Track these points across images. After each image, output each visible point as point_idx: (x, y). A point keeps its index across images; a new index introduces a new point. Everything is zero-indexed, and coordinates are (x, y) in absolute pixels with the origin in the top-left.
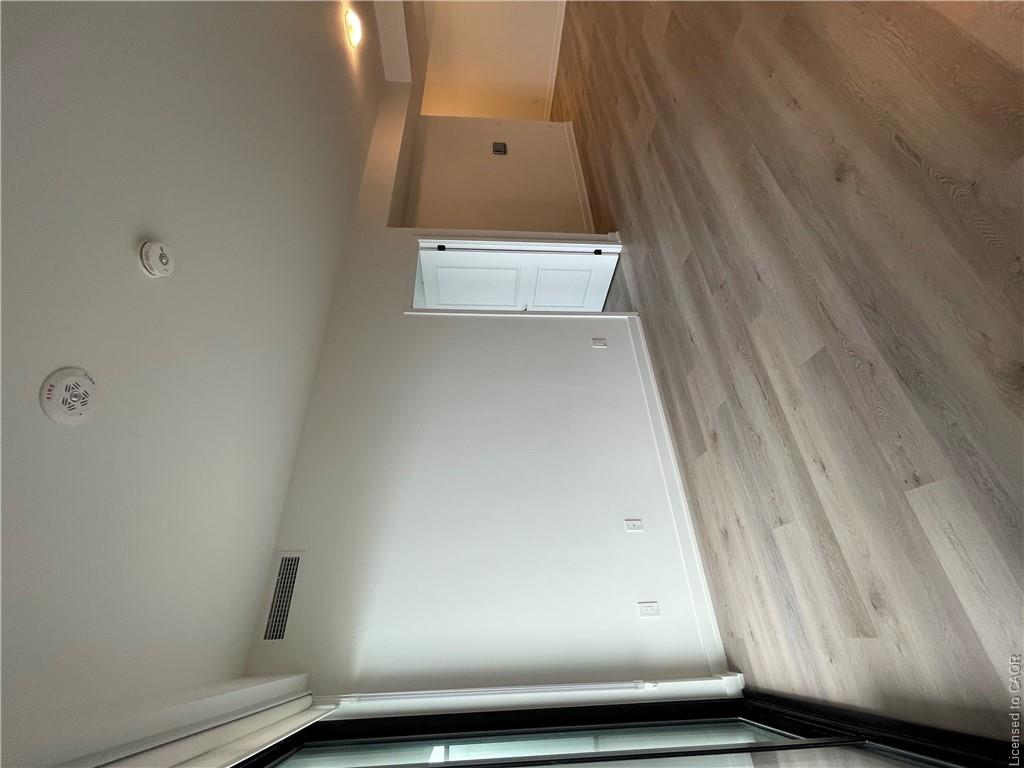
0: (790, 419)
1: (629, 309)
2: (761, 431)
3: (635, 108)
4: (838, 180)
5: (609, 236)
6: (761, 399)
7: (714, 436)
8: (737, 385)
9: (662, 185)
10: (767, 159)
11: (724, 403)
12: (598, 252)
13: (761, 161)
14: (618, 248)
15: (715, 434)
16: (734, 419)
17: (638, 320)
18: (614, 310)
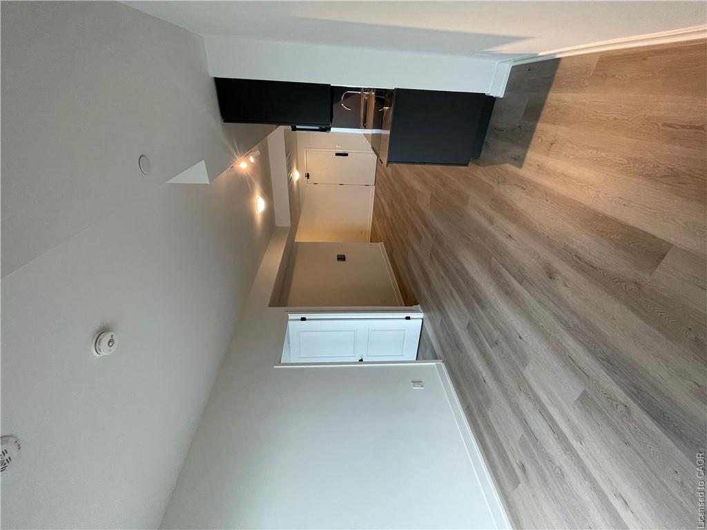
0: (581, 454)
1: (436, 358)
2: (560, 464)
3: (419, 237)
4: (550, 278)
5: (414, 307)
6: (551, 433)
7: (523, 467)
8: (527, 420)
9: (442, 278)
10: (503, 265)
11: (522, 435)
12: (408, 318)
13: (500, 266)
14: (421, 315)
15: (523, 466)
16: (535, 452)
17: (443, 365)
18: (425, 359)
